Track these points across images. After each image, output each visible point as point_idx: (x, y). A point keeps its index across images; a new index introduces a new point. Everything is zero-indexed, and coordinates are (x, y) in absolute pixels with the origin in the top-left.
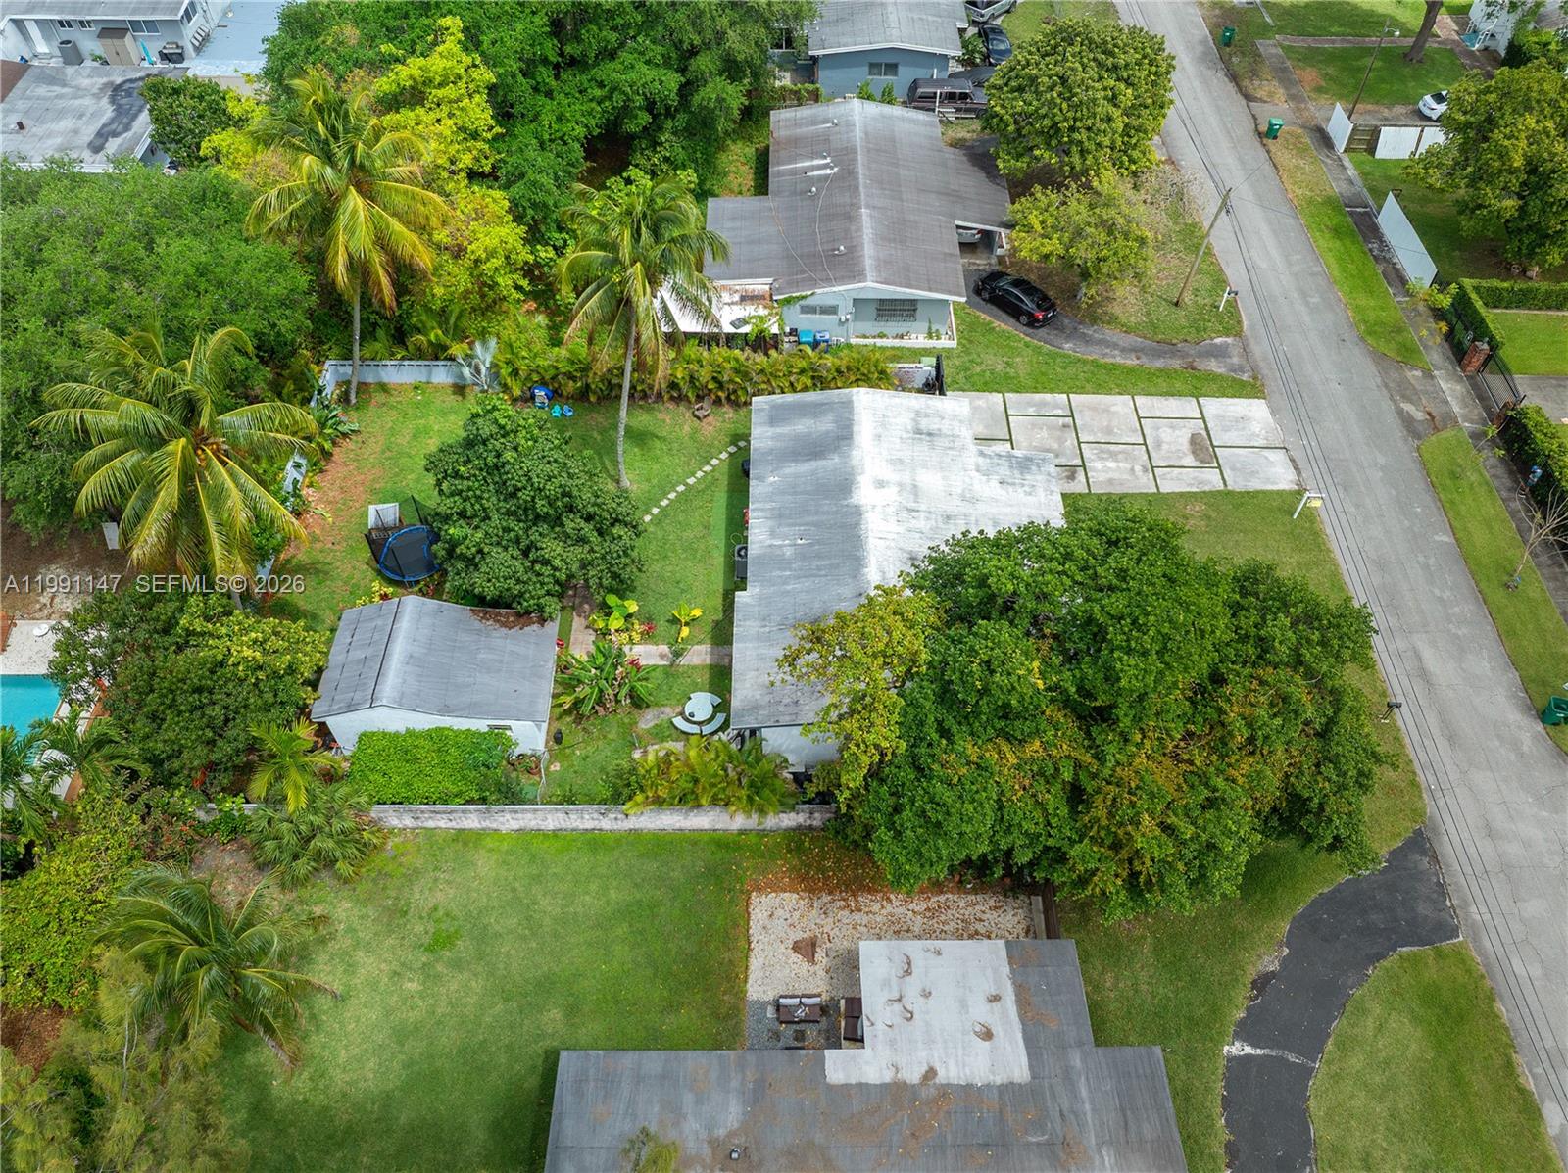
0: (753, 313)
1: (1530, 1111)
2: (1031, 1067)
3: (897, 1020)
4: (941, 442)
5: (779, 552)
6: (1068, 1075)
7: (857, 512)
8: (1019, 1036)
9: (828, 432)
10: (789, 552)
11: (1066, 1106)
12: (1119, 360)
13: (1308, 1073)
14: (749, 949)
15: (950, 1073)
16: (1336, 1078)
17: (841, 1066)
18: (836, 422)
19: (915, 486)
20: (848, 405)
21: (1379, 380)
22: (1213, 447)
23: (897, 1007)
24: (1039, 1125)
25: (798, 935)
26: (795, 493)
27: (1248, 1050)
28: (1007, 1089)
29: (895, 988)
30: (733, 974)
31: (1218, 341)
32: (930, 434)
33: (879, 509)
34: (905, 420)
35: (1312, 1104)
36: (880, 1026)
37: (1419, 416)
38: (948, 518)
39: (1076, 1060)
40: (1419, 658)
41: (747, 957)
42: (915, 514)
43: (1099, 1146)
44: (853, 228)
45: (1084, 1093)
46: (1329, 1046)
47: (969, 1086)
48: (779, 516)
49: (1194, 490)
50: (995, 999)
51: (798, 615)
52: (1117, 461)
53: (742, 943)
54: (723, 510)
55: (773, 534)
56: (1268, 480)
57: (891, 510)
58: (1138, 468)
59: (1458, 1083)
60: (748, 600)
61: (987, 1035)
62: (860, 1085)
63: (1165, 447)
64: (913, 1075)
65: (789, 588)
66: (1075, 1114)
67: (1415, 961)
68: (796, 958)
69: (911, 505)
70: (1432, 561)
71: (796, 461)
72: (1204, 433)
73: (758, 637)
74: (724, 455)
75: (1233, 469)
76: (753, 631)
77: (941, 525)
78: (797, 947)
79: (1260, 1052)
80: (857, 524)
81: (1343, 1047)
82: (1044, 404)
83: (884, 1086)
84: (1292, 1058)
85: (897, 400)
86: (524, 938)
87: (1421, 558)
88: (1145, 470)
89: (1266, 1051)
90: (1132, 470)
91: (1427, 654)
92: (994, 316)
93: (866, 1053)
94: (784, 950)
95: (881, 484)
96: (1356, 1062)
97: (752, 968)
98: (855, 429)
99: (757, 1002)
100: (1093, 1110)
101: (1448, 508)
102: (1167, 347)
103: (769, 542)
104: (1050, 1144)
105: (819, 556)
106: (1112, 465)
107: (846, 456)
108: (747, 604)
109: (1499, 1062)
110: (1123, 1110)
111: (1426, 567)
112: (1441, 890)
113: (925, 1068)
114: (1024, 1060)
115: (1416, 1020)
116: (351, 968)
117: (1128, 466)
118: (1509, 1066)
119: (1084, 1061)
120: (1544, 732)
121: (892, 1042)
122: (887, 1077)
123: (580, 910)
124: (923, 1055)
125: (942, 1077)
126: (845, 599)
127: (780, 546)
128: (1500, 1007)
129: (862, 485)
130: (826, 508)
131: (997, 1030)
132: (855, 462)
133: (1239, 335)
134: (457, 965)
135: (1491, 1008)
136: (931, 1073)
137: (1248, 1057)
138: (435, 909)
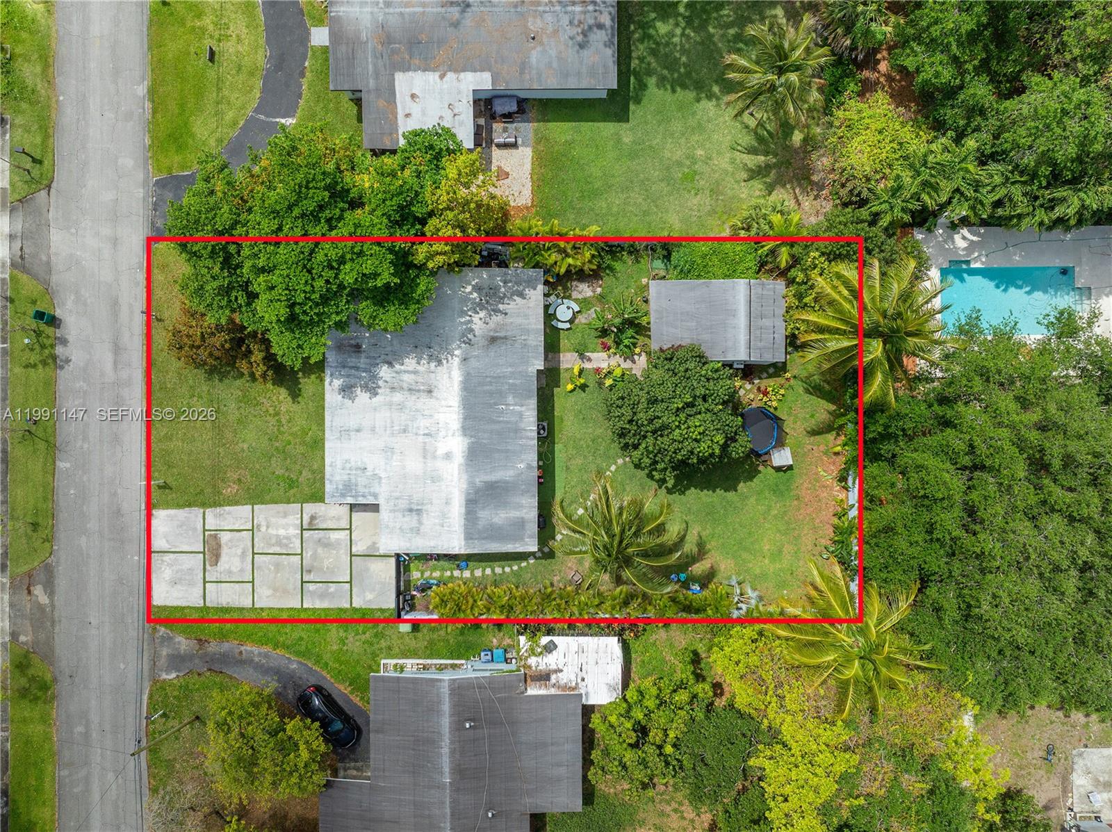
0: (539, 659)
1: (152, 92)
2: (394, 80)
3: (456, 104)
4: (403, 504)
5: (517, 400)
6: (377, 74)
7: (465, 430)
8: (398, 96)
9: (483, 508)
10: (510, 399)
11: (380, 61)
12: (256, 650)
13: (256, 110)
14: (531, 174)
15: (433, 77)
16: (243, 107)
17: (484, 81)
18: (477, 518)
19: (425, 457)
20: (469, 536)
21: (57, 630)
22: (204, 553)
23: (456, 111)
24: (394, 52)
25: (506, 181)
26: (507, 451)
27: (283, 121)
28: (406, 68)
29: (457, 123)
30: (540, 160)
31: (173, 675)
32: (411, 510)
33: (450, 434)
34: (429, 521)
35: (258, 95)
36: (465, 101)
37: (38, 591)
38: (404, 431)
39: (372, 83)
40: (115, 363)
41: (533, 169)
42: (426, 432)
43: (367, 42)
44: (457, 756)
45: (370, 67)
46: (242, 123)
47: (424, 70)
48: (517, 431)
49: (227, 508)
50: (408, 115)
51: (504, 347)
52: (277, 536)
53: (535, 177)
54: (557, 485)
55: (521, 415)
56: (171, 518)
57: (442, 433)
58: (263, 529)
59: (182, 106)
60: (537, 362)
61: (413, 96)
62: (475, 71)
63: (239, 552)
64: (450, 76)
65: (510, 369)
66: (376, 57)
67: (183, 168)
68: (507, 170)
69: (427, 439)
70: (79, 444)
71: (506, 482)
72: (208, 567)
73: (528, 332)
74: (559, 537)
75: (195, 529)
76: (532, 337)
77: (409, 423)
78: (507, 175)
79: (278, 120)
80: (465, 419)
81: (235, 123)
82: (322, 596)
83: (464, 70)
84: (262, 117)
85: (432, 544)
86: (648, 180)
87: (86, 446)
88: (259, 526)
89: (274, 120)
90: (268, 527)
91: (108, 367)
92: (349, 701)
93: (472, 88)
94: (513, 174)
95: (448, 456)
96: (230, 115)
97: (530, 164)
98: (463, 510)
99: (527, 146)
100: (367, 58)
101: (49, 493)
102: (217, 667)
103: (523, 409)
104: (390, 43)
105: (491, 394)
106: (282, 532)
107: (471, 483)
108: (536, 358)
109: (159, 116)
110: (353, 58)
111: (85, 439)
112: (156, 207)
113: (445, 79)
114: (397, 83)
115: (193, 136)
116: (733, 161)
117: (270, 531)
118: (154, 112)
119: (368, 83)
120: (57, 309)
121: (459, 92)
122: (462, 75)
123: (621, 195)
124: (445, 86)
125: (437, 74)
126: (476, 357)
127: (515, 405)
128: (148, 141)
129: (461, 455)
130: (486, 435)
131: (408, 99)
132: (465, 477)
133: (155, 681)
134: (679, 164)
135: (153, 141)
136: (442, 77)
137: (284, 117)
138: (696, 194)
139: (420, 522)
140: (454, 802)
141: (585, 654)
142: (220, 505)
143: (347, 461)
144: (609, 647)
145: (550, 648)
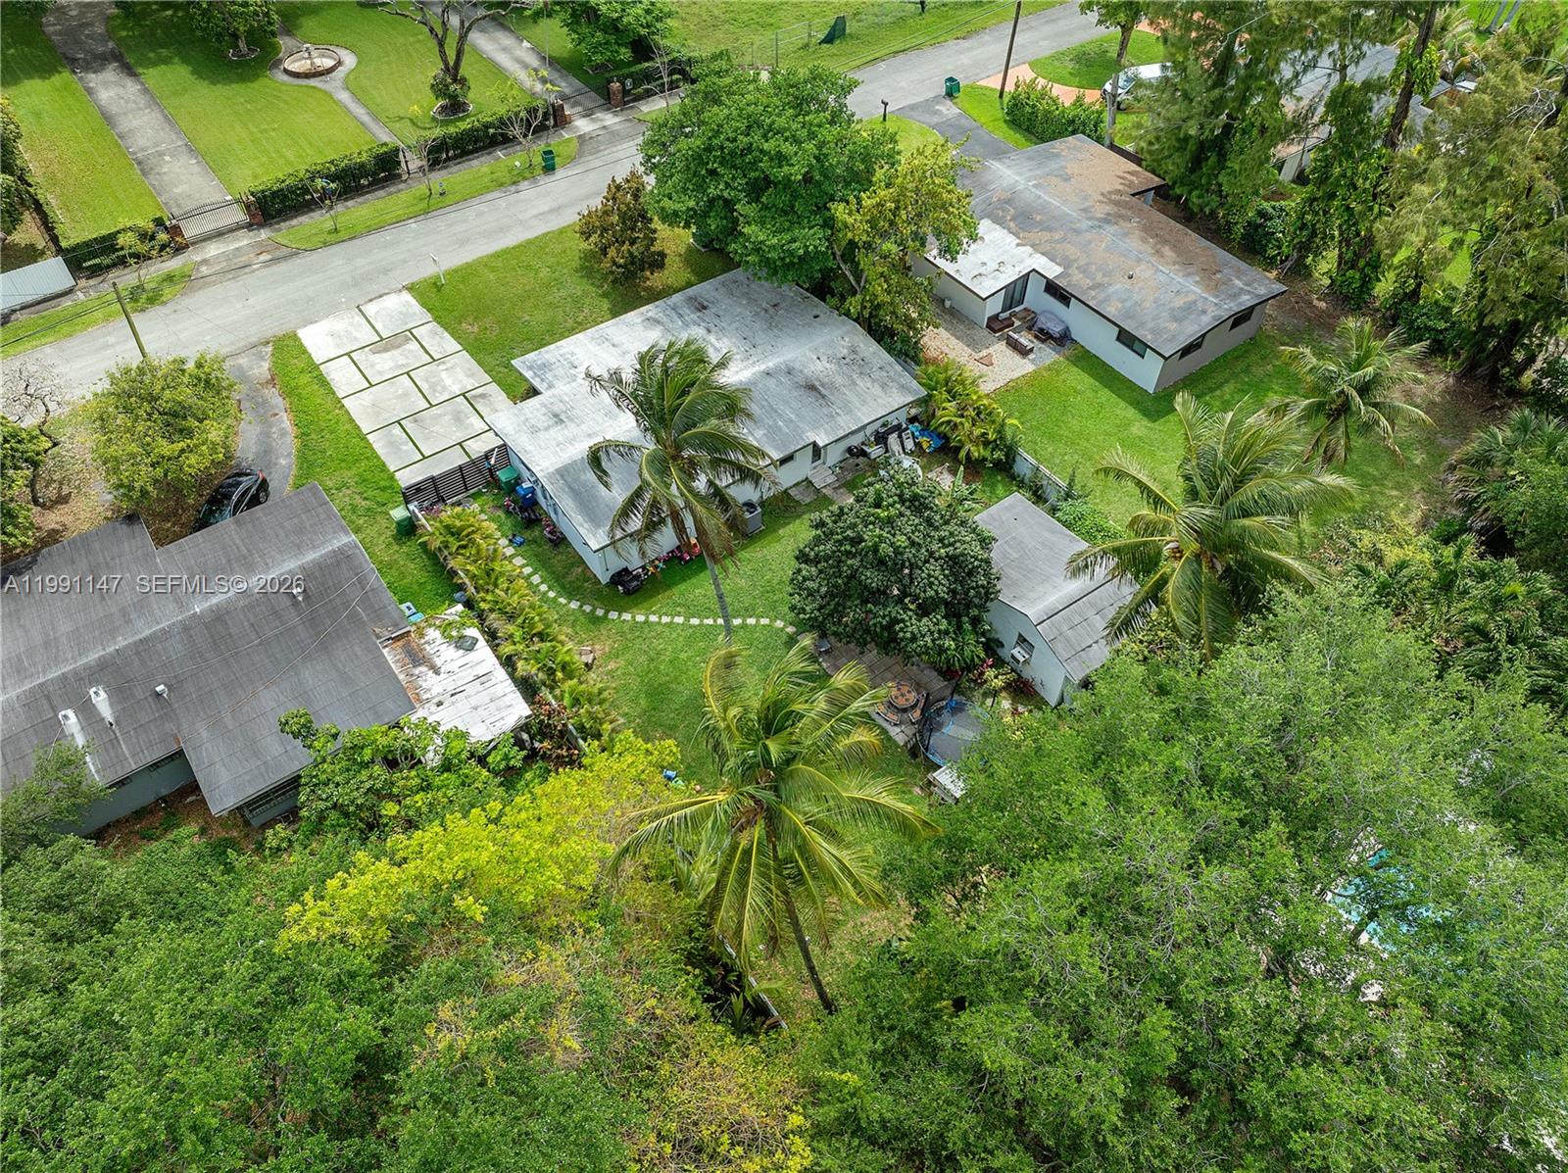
0: (440, 641)
12: (286, 424)
21: (227, 283)
22: (382, 339)
32: (556, 416)
37: (265, 258)
49: (446, 335)
51: (811, 400)
52: (441, 380)
56: (406, 304)
63: (401, 362)
64: (1027, 249)
72: (368, 349)
75: (405, 323)
82: (391, 444)
88: (443, 362)
90: (447, 369)
99: (1033, 365)
106: (448, 381)
117: (443, 373)
121: (1021, 262)
124: (1014, 251)
136: (1020, 245)
139: (547, 429)
140: (165, 634)
141: (481, 688)
142: (446, 329)
143: (573, 354)
144: (510, 710)
145: (465, 644)
